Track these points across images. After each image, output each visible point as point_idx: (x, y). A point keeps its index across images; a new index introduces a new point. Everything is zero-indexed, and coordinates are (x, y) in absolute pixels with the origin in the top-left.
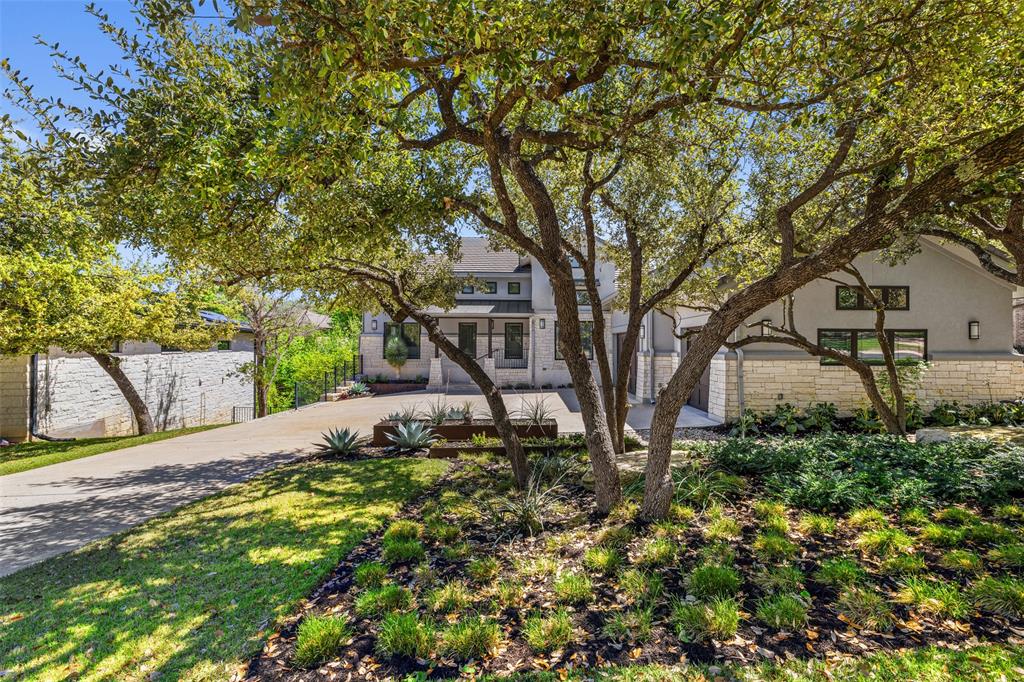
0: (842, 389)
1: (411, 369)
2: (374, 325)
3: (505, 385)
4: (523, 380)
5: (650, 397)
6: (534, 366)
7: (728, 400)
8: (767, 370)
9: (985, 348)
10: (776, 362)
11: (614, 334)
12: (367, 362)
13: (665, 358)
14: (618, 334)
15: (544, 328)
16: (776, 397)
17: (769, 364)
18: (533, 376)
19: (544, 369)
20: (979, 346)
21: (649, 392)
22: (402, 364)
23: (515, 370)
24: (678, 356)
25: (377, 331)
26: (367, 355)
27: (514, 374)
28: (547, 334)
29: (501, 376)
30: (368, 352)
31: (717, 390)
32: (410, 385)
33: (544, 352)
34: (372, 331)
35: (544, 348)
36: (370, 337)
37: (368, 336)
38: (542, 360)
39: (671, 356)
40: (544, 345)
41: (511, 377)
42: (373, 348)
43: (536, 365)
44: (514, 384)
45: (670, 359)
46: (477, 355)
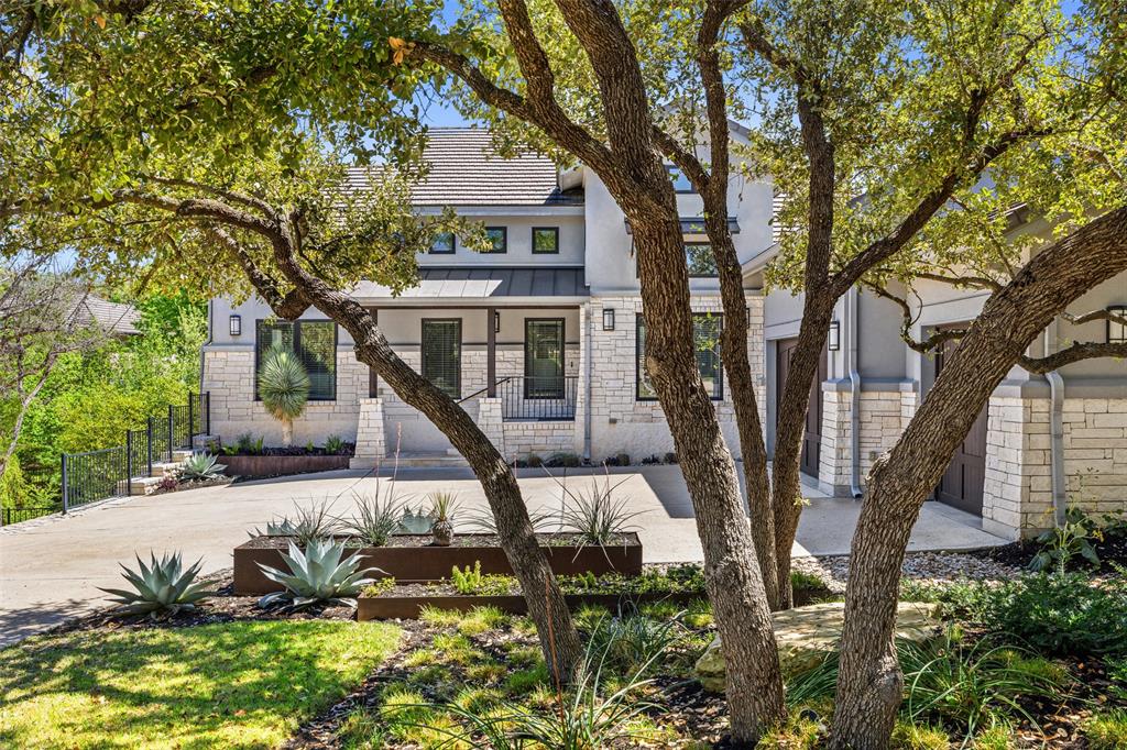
1: (316, 422)
2: (235, 326)
3: (524, 457)
4: (566, 447)
5: (850, 482)
6: (589, 415)
7: (1028, 489)
11: (769, 342)
12: (218, 408)
13: (884, 395)
14: (777, 342)
15: (612, 328)
17: (1122, 406)
18: (588, 437)
19: (613, 421)
21: (848, 470)
22: (295, 411)
23: (545, 425)
24: (915, 390)
25: (240, 339)
26: (218, 392)
27: (544, 433)
28: (619, 343)
29: (518, 438)
30: (220, 385)
31: (1002, 467)
32: (315, 458)
33: (612, 383)
34: (231, 339)
35: (612, 375)
36: (226, 351)
37: (220, 351)
38: (609, 400)
39: (898, 391)
40: (614, 367)
41: (537, 440)
42: (233, 377)
43: (594, 411)
44: (545, 456)
45: (896, 395)
46: (463, 391)
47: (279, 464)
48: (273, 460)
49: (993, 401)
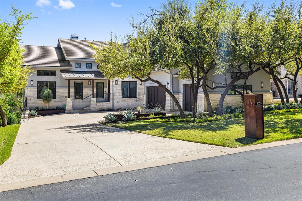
0: (233, 102)
1: (53, 104)
2: (32, 83)
3: (101, 109)
4: (109, 107)
5: (172, 109)
6: (113, 101)
7: (205, 106)
8: (214, 97)
9: (265, 90)
10: (216, 94)
11: (146, 87)
12: (28, 101)
13: (176, 95)
14: (148, 87)
15: (117, 84)
16: (217, 105)
17: (215, 95)
18: (113, 105)
19: (118, 102)
20: (263, 89)
21: (172, 107)
22: (49, 101)
23: (105, 103)
24: (182, 94)
25: (33, 86)
26: (29, 97)
27: (105, 105)
28: (118, 87)
29: (99, 106)
30: (29, 96)
31: (200, 103)
32: (57, 111)
33: (117, 95)
34: (31, 86)
35: (117, 93)
36: (30, 88)
37: (29, 88)
38: (117, 98)
39: (178, 94)
40: (117, 92)
41: (103, 106)
42: (32, 94)
43: (114, 100)
44: (105, 109)
45: (178, 95)
46: (83, 97)
47: (49, 113)
48: (47, 111)
49: (198, 95)
